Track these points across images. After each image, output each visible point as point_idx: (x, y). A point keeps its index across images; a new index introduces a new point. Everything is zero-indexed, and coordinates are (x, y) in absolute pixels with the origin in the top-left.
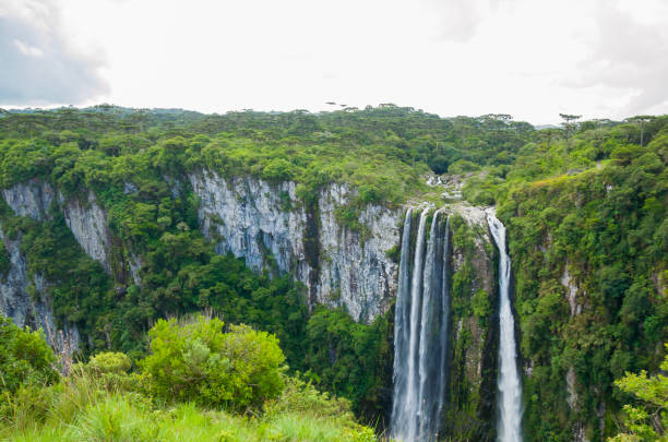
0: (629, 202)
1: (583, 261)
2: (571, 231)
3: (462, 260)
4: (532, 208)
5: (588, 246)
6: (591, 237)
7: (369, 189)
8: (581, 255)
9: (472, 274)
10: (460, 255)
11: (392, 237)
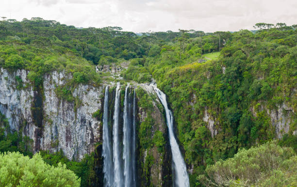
0: (236, 75)
1: (216, 107)
2: (209, 92)
3: (145, 115)
4: (182, 81)
5: (219, 99)
6: (220, 94)
7: (81, 75)
8: (216, 104)
9: (152, 123)
10: (143, 113)
11: (96, 104)
